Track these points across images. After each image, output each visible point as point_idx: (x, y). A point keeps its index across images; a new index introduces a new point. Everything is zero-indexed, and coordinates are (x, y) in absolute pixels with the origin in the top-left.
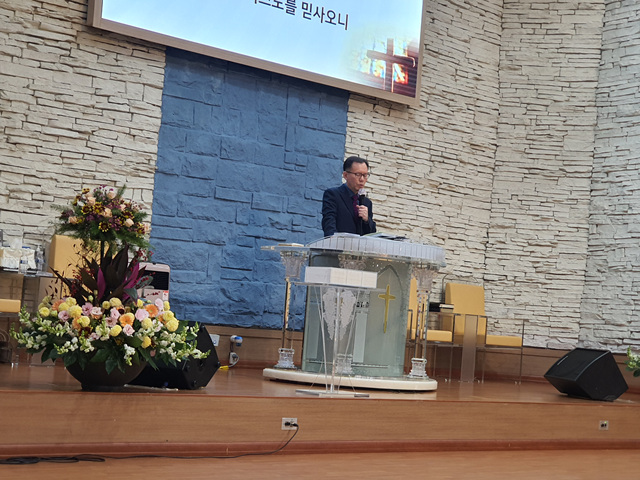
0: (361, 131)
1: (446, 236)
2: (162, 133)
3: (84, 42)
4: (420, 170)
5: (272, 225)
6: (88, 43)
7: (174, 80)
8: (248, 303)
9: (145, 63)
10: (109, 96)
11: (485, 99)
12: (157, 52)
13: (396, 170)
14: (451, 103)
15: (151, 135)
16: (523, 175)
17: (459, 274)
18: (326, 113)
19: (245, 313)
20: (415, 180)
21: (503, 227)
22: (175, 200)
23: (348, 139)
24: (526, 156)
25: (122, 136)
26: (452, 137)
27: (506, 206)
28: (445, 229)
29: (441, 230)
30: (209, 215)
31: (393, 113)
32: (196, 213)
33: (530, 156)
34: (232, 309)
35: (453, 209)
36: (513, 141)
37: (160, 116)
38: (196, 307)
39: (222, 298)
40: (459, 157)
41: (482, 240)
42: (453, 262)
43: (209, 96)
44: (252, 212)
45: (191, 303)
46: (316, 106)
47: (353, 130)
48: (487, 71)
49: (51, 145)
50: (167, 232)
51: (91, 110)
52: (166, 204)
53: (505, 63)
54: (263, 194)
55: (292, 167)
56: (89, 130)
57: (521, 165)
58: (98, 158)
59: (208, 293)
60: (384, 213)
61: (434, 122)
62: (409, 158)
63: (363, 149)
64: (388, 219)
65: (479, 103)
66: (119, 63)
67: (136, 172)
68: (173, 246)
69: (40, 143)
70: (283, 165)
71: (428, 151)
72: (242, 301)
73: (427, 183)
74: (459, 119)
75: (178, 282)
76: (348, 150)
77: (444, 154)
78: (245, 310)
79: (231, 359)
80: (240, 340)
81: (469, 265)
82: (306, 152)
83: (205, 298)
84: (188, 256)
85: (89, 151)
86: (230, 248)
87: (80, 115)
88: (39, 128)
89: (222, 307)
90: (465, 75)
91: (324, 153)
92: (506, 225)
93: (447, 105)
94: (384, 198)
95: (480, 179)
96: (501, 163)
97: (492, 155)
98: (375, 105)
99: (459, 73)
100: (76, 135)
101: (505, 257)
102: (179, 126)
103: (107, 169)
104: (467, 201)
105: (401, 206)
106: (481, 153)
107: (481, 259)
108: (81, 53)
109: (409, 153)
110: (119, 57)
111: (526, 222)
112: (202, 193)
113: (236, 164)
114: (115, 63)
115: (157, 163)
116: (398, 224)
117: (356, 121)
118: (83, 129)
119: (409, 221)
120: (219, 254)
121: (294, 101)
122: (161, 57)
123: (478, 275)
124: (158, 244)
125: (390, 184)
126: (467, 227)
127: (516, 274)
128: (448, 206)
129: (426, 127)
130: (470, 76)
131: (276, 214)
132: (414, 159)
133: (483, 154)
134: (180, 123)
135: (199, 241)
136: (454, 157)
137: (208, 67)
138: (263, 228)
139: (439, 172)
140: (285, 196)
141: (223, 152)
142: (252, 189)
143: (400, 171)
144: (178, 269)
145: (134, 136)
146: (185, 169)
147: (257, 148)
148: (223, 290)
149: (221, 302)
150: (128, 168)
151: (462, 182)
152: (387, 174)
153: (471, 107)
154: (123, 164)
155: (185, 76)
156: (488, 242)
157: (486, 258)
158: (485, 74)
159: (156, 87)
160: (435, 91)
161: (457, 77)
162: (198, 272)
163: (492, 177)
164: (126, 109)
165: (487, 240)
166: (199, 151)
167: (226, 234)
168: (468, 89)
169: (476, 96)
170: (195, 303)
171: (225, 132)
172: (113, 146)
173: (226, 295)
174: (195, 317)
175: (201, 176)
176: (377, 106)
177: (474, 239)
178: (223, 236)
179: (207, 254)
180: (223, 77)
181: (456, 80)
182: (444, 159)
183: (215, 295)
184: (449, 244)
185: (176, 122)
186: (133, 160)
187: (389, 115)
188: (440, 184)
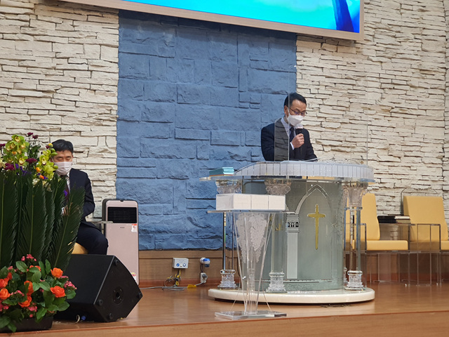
0: (310, 68)
1: (402, 154)
2: (121, 85)
3: (42, 13)
4: (371, 97)
5: (232, 158)
6: (46, 13)
7: (129, 38)
8: (214, 229)
9: (100, 26)
10: (68, 58)
11: (431, 27)
12: (110, 16)
13: (348, 100)
14: (398, 35)
15: (110, 88)
17: (418, 187)
18: (275, 55)
19: (212, 238)
20: (367, 107)
22: (137, 143)
23: (299, 76)
25: (83, 92)
26: (400, 65)
28: (400, 148)
29: (396, 150)
30: (171, 154)
31: (340, 49)
32: (158, 153)
35: (407, 130)
37: (117, 71)
38: (165, 235)
39: (190, 226)
40: (408, 83)
41: (438, 155)
42: (410, 177)
43: (163, 50)
44: (212, 147)
45: (160, 232)
46: (265, 49)
47: (303, 67)
48: (432, 2)
49: (18, 105)
50: (132, 172)
51: (53, 72)
52: (130, 147)
54: (221, 131)
55: (247, 105)
56: (52, 89)
58: (62, 113)
59: (175, 222)
60: (338, 138)
61: (381, 54)
62: (359, 88)
63: (314, 83)
64: (344, 144)
65: (425, 32)
66: (76, 29)
67: (99, 122)
68: (139, 184)
69: (8, 104)
70: (238, 104)
71: (378, 80)
72: (208, 226)
73: (379, 109)
74: (406, 48)
75: (146, 214)
76: (299, 86)
77: (394, 81)
78: (211, 235)
79: (202, 278)
80: (208, 262)
81: (426, 178)
82: (259, 91)
83: (172, 227)
84: (153, 191)
85: (53, 107)
86: (192, 181)
87: (43, 77)
88: (6, 91)
90: (410, 8)
91: (276, 91)
93: (395, 37)
94: (338, 125)
95: (431, 100)
97: (443, 78)
98: (322, 44)
99: (403, 6)
100: (41, 94)
102: (136, 78)
103: (71, 121)
104: (420, 121)
105: (355, 132)
106: (431, 77)
107: (439, 172)
108: (39, 23)
109: (359, 83)
110: (75, 23)
112: (163, 135)
113: (190, 106)
114: (72, 28)
115: (118, 112)
116: (354, 147)
117: (305, 59)
118: (46, 88)
119: (365, 144)
120: (182, 187)
121: (243, 47)
122: (115, 20)
123: (437, 186)
124: (125, 183)
125: (344, 113)
126: (422, 144)
128: (401, 127)
129: (374, 59)
130: (415, 8)
131: (235, 148)
132: (364, 89)
133: (434, 77)
134: (137, 75)
135: (163, 177)
136: (405, 83)
137: (159, 24)
138: (223, 161)
139: (390, 98)
140: (242, 132)
141: (180, 98)
142: (210, 127)
143: (351, 101)
144: (145, 203)
145: (95, 91)
146: (144, 115)
147: (212, 92)
148: (190, 219)
149: (189, 229)
150: (91, 119)
151: (414, 105)
152: (340, 104)
153: (417, 36)
154: (86, 116)
155: (138, 35)
156: (444, 157)
157: (443, 170)
158: (430, 5)
159: (112, 46)
160: (380, 26)
161: (402, 11)
162: (165, 205)
163: (443, 97)
164: (85, 67)
165: (443, 154)
166: (157, 99)
167: (188, 169)
168: (413, 21)
169: (422, 26)
170: (164, 231)
171: (180, 80)
172: (75, 101)
173: (192, 223)
174: (164, 245)
175: (161, 120)
176: (324, 44)
177: (430, 155)
178: (185, 171)
179: (171, 188)
180: (174, 31)
181: (401, 14)
182: (394, 86)
183: (183, 223)
184: (405, 161)
185: (134, 75)
186: (95, 112)
187: (337, 51)
188: (393, 108)
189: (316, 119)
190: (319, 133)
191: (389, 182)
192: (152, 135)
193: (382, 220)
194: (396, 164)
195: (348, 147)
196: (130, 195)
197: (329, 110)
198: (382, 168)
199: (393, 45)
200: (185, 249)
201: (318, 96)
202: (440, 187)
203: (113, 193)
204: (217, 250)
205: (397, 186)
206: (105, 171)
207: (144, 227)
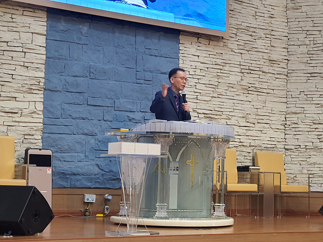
0: (189, 56)
1: (256, 121)
2: (47, 64)
4: (234, 79)
5: (130, 120)
7: (54, 29)
9: (32, 19)
10: (7, 42)
11: (277, 30)
12: (40, 12)
13: (217, 80)
14: (253, 34)
15: (39, 66)
16: (307, 78)
17: (267, 146)
18: (163, 45)
19: (114, 179)
20: (231, 86)
21: (296, 113)
22: (59, 107)
23: (181, 62)
24: (308, 65)
25: (19, 67)
26: (255, 56)
27: (297, 99)
28: (254, 117)
29: (252, 118)
30: (84, 116)
31: (211, 43)
32: (74, 115)
33: (311, 65)
34: (105, 177)
35: (260, 104)
36: (299, 56)
37: (45, 53)
38: (78, 177)
39: (97, 170)
40: (261, 69)
42: (262, 138)
43: (80, 39)
44: (115, 112)
45: (75, 175)
46: (156, 41)
47: (184, 55)
48: (278, 12)
50: (54, 129)
52: (53, 111)
53: (291, 5)
54: (122, 100)
55: (142, 81)
57: (305, 72)
59: (86, 167)
60: (209, 108)
61: (242, 47)
62: (225, 72)
63: (192, 67)
64: (213, 112)
65: (273, 33)
66: (14, 20)
67: (30, 91)
68: (59, 138)
70: (135, 81)
71: (239, 66)
72: (111, 171)
73: (240, 87)
74: (259, 44)
75: (64, 161)
77: (250, 68)
78: (114, 177)
79: (106, 210)
80: (110, 197)
81: (273, 139)
82: (151, 72)
83: (84, 171)
84: (70, 144)
86: (100, 137)
89: (97, 176)
90: (263, 15)
92: (297, 112)
93: (251, 35)
94: (210, 98)
95: (277, 82)
96: (292, 71)
97: (285, 67)
98: (198, 38)
99: (257, 14)
101: (298, 133)
102: (59, 59)
103: (9, 90)
104: (269, 98)
105: (222, 104)
106: (277, 65)
107: (282, 136)
109: (225, 68)
110: (13, 16)
111: (311, 109)
112: (79, 102)
113: (101, 81)
114: (11, 20)
115: (45, 83)
116: (221, 115)
117: (186, 49)
119: (228, 113)
120: (92, 141)
121: (140, 38)
122: (44, 15)
123: (280, 146)
124: (49, 137)
125: (213, 90)
126: (270, 115)
127: (307, 144)
128: (256, 101)
129: (236, 51)
130: (266, 15)
131: (132, 113)
132: (229, 72)
133: (279, 66)
134: (60, 57)
135: (78, 134)
136: (258, 69)
137: (77, 19)
138: (123, 123)
139: (248, 80)
140: (138, 101)
141: (92, 74)
142: (114, 97)
143: (219, 81)
144: (64, 153)
145: (27, 67)
146: (65, 87)
147: (116, 71)
148: (97, 165)
149: (96, 173)
150: (24, 88)
151: (265, 86)
152: (210, 83)
153: (268, 36)
154: (21, 86)
155: (61, 27)
156: (286, 124)
157: (285, 134)
158: (277, 13)
159: (41, 35)
160: (241, 27)
161: (257, 17)
162: (79, 154)
163: (286, 81)
164: (20, 49)
165: (285, 122)
166: (74, 75)
167: (97, 128)
168: (265, 24)
169: (271, 28)
170: (78, 174)
171: (92, 61)
172: (12, 75)
173: (100, 168)
174: (78, 184)
175: (77, 91)
176: (200, 39)
177: (276, 122)
178: (94, 129)
179: (84, 142)
180: (89, 26)
181: (256, 19)
182: (250, 71)
183: (92, 168)
184: (258, 127)
185: (57, 56)
186: (27, 83)
187: (209, 44)
188: (249, 87)
189: (193, 93)
190: (195, 104)
191: (246, 141)
192: (70, 102)
193: (240, 169)
194: (251, 129)
195: (217, 115)
196: (52, 146)
197: (203, 87)
198: (241, 131)
199: (250, 41)
200: (93, 188)
201: (195, 77)
202: (283, 147)
203: (40, 144)
204: (118, 189)
205: (252, 144)
206: (34, 128)
207: (63, 170)
